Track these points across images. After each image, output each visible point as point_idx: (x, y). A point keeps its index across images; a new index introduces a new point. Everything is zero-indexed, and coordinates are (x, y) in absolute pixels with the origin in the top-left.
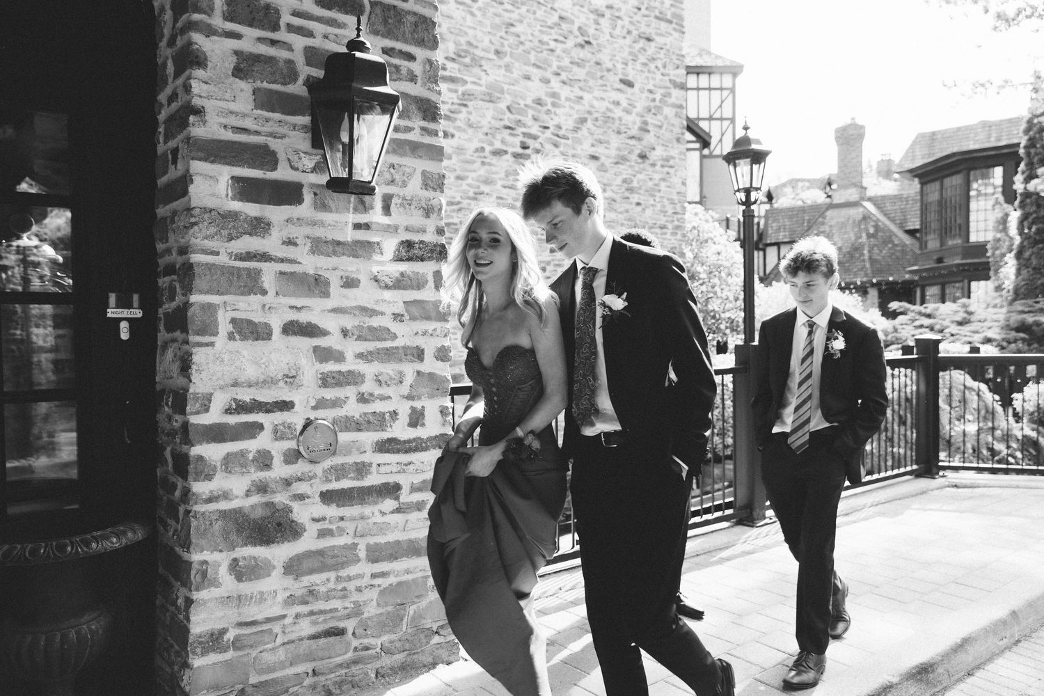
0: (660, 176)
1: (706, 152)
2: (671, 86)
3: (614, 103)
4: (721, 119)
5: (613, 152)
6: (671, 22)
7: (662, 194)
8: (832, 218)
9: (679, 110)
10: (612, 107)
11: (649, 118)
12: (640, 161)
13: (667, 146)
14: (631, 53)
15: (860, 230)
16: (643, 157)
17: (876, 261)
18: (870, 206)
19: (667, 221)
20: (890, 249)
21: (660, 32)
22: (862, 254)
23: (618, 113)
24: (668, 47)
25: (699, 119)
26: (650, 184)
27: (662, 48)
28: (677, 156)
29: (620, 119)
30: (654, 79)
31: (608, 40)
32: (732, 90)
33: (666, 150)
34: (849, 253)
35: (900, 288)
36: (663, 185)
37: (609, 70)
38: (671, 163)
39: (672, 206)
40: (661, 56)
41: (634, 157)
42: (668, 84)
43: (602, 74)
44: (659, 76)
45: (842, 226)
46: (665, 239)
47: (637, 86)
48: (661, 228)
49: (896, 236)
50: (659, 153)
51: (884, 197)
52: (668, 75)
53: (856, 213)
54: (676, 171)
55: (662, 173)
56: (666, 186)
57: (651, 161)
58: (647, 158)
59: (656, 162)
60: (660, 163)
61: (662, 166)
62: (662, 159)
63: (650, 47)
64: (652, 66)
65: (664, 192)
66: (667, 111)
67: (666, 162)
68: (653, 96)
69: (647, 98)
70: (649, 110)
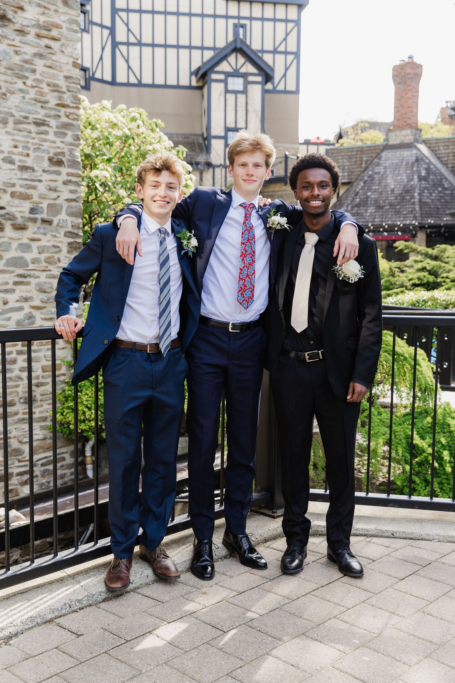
0: (35, 50)
1: (269, 86)
4: (286, 53)
7: (38, 76)
8: (387, 159)
15: (412, 172)
17: (426, 204)
18: (423, 148)
19: (47, 115)
20: (440, 192)
22: (413, 197)
25: (263, 51)
26: (17, 59)
32: (297, 23)
34: (400, 195)
35: (445, 232)
36: (39, 64)
38: (54, 33)
39: (56, 94)
45: (396, 167)
46: (45, 140)
48: (38, 124)
49: (447, 179)
51: (438, 141)
53: (409, 155)
54: (62, 45)
55: (39, 46)
56: (45, 66)
57: (17, 27)
58: (10, 20)
59: (27, 29)
60: (33, 31)
61: (38, 36)
62: (38, 26)
65: (42, 74)
67: (45, 30)
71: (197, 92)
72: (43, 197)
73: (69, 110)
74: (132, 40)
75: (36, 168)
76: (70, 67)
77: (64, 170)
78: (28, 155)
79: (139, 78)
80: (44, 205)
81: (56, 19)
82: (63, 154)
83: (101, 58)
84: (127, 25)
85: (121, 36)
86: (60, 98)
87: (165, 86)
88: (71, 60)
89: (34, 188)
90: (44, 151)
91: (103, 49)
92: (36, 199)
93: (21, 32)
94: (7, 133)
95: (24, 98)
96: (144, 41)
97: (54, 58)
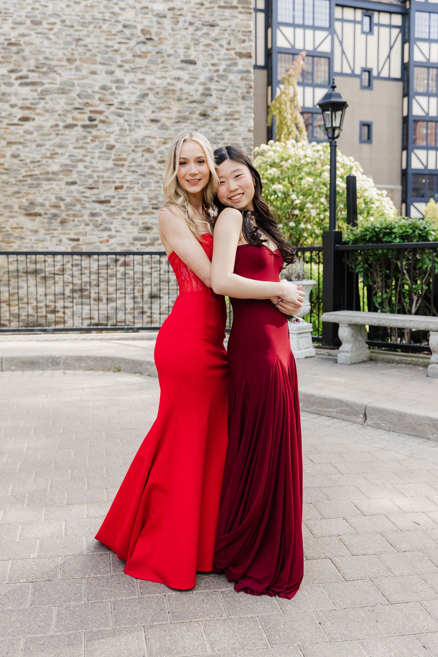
0: (224, 128)
2: (238, 57)
3: (175, 79)
5: (174, 114)
6: (236, 8)
9: (244, 75)
10: (173, 82)
11: (213, 86)
12: (201, 118)
13: (230, 104)
14: (193, 39)
16: (204, 115)
21: (223, 17)
23: (179, 85)
24: (233, 27)
27: (226, 30)
28: (243, 111)
29: (181, 90)
30: (219, 55)
31: (169, 34)
33: (229, 107)
37: (169, 56)
38: (236, 116)
40: (226, 35)
41: (196, 116)
42: (234, 56)
43: (163, 59)
44: (223, 51)
47: (199, 63)
50: (222, 109)
52: (234, 49)
54: (241, 122)
55: (226, 125)
56: (230, 135)
57: (214, 117)
58: (209, 116)
59: (219, 118)
60: (223, 118)
61: (226, 120)
62: (226, 114)
63: (214, 30)
64: (216, 45)
65: (229, 139)
66: (232, 77)
67: (230, 116)
68: (216, 68)
69: (210, 70)
70: (211, 79)
76: (246, 132)
81: (238, 109)
88: (247, 129)
93: (216, 120)
97: (236, 129)
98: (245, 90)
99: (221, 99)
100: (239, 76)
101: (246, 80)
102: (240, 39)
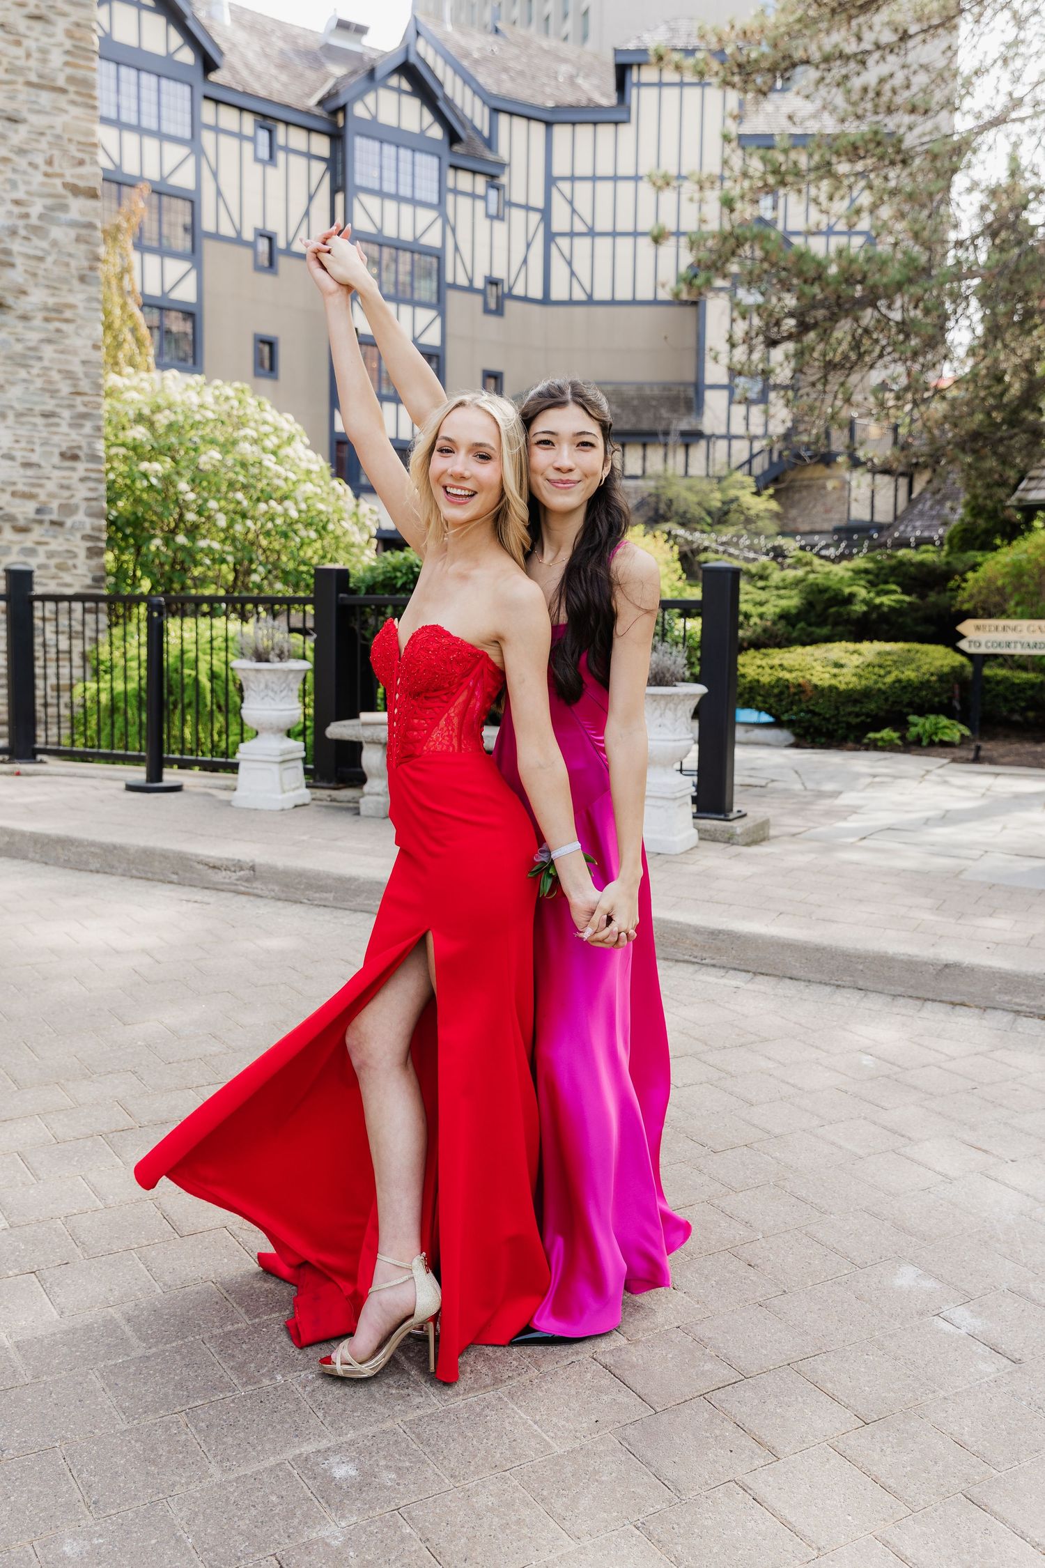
0: (42, 335)
2: (69, 194)
6: (63, 91)
7: (46, 363)
9: (84, 232)
11: (16, 246)
13: (55, 288)
19: (58, 406)
21: (36, 107)
24: (58, 131)
26: (19, 348)
27: (42, 134)
28: (81, 305)
30: (28, 183)
33: (53, 295)
36: (48, 351)
38: (68, 314)
39: (69, 382)
40: (43, 145)
42: (60, 190)
44: (38, 178)
46: (56, 433)
48: (45, 415)
50: (38, 297)
52: (61, 176)
54: (77, 328)
55: (47, 330)
56: (56, 351)
57: (20, 312)
58: (9, 307)
59: (30, 314)
60: (40, 315)
61: (47, 320)
62: (46, 308)
63: (16, 131)
64: (22, 163)
65: (52, 360)
66: (56, 232)
67: (55, 313)
68: (23, 210)
69: (10, 213)
70: (13, 232)
71: (689, 311)
72: (52, 495)
73: (86, 399)
74: (578, 227)
75: (43, 463)
76: (89, 350)
77: (81, 466)
78: (33, 450)
79: (588, 290)
80: (55, 505)
81: (71, 299)
82: (79, 447)
83: (525, 261)
84: (571, 203)
85: (560, 222)
86: (75, 386)
87: (634, 302)
89: (41, 486)
90: (54, 445)
91: (528, 246)
92: (43, 497)
93: (25, 318)
94: (7, 427)
95: (27, 388)
96: (598, 228)
97: (67, 342)
98: (86, 264)
99: (35, 275)
100: (72, 233)
101: (87, 242)
102: (73, 157)
